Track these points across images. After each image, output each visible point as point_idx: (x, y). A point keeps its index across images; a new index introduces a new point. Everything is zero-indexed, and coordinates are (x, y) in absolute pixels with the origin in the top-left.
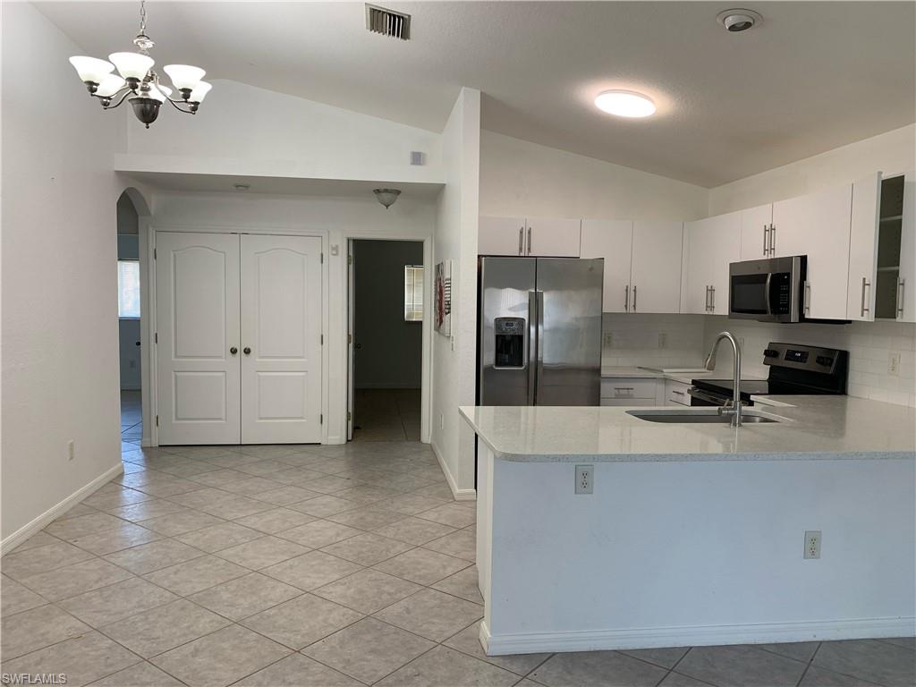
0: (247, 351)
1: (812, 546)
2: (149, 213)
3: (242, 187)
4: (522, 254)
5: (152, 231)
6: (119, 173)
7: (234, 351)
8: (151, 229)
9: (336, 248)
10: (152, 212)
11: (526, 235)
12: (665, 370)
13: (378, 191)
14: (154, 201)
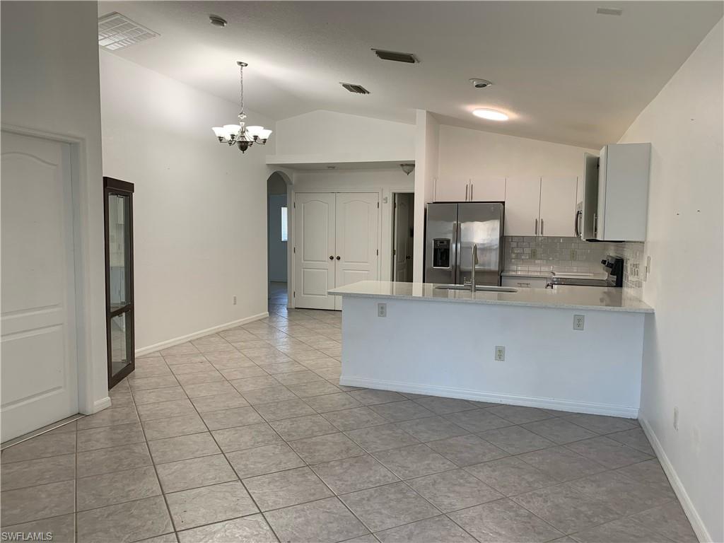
0: (339, 258)
1: (500, 354)
2: (291, 184)
3: (332, 167)
4: (468, 201)
5: (293, 193)
6: (268, 165)
7: (332, 258)
8: (292, 192)
9: (386, 199)
10: (294, 183)
11: (470, 189)
12: (556, 273)
13: (402, 165)
14: (293, 177)
